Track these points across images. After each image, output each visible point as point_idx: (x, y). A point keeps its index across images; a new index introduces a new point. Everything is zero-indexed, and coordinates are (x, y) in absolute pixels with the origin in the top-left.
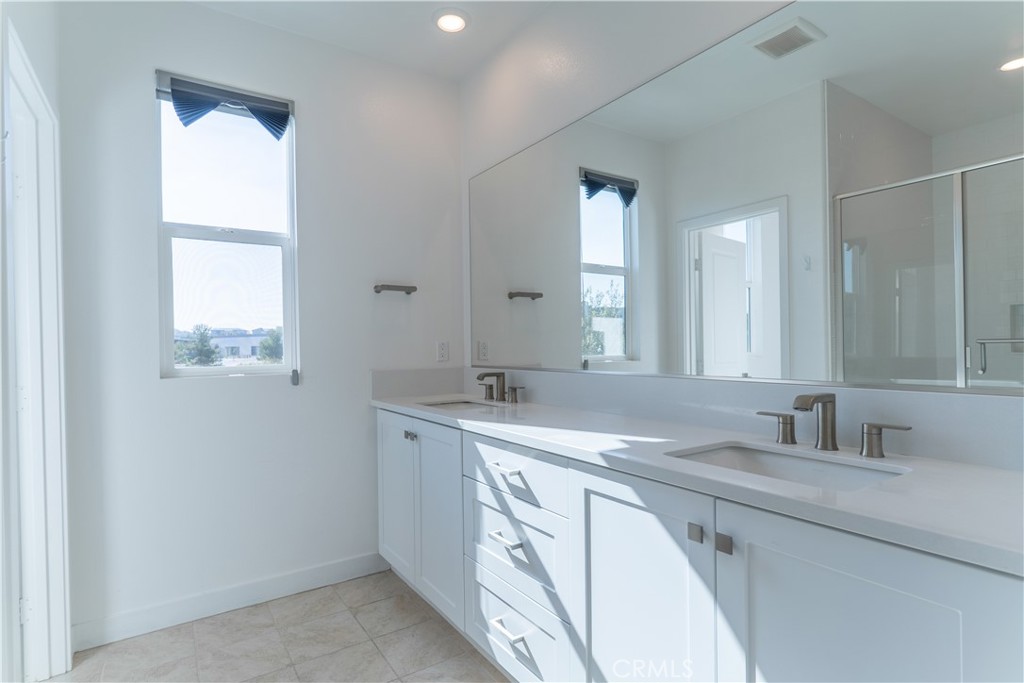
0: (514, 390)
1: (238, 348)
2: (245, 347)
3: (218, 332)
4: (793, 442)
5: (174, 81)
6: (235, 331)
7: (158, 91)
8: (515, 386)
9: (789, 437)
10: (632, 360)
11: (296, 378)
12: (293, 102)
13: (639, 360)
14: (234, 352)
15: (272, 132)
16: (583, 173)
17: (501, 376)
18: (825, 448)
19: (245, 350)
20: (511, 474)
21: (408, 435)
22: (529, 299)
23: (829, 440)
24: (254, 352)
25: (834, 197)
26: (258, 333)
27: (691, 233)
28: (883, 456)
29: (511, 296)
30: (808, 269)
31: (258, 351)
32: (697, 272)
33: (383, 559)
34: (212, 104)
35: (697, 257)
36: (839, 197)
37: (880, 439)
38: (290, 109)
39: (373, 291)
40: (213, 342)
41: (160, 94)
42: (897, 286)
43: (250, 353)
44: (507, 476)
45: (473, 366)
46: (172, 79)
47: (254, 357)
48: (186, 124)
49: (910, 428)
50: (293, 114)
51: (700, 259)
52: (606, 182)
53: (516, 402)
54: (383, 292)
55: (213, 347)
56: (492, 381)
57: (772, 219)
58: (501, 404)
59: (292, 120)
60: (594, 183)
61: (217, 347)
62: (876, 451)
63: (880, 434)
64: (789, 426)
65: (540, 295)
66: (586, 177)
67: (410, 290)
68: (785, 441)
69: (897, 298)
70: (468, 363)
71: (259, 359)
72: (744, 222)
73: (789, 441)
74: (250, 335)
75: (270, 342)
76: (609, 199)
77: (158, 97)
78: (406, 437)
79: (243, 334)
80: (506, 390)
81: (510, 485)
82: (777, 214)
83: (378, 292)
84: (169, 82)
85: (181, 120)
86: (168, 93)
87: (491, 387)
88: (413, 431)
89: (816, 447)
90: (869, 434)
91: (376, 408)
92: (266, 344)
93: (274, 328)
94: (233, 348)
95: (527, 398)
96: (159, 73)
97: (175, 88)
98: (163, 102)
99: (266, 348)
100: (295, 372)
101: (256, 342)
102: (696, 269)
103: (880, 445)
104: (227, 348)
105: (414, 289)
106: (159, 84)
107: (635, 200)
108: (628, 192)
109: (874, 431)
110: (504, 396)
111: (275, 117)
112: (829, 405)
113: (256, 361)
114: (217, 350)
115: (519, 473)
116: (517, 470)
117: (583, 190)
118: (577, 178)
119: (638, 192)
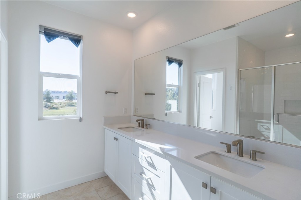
0: (147, 125)
1: (59, 97)
2: (61, 96)
3: (53, 91)
4: (230, 152)
5: (45, 29)
6: (58, 91)
7: (40, 31)
8: (147, 123)
9: (229, 151)
10: (180, 112)
11: (81, 120)
12: (82, 36)
13: (181, 112)
14: (58, 98)
15: (75, 45)
16: (168, 58)
17: (143, 120)
18: (239, 156)
19: (61, 97)
20: (148, 157)
21: (115, 138)
22: (151, 95)
23: (241, 154)
24: (64, 98)
25: (239, 69)
26: (65, 92)
27: (198, 76)
28: (256, 160)
29: (146, 94)
30: (231, 89)
31: (65, 98)
32: (199, 87)
33: (106, 173)
34: (57, 36)
35: (199, 83)
36: (240, 70)
37: (256, 155)
38: (81, 38)
39: (105, 93)
40: (51, 95)
41: (41, 33)
42: (253, 90)
43: (63, 98)
44: (146, 158)
45: (134, 115)
46: (44, 28)
47: (64, 100)
48: (48, 42)
49: (264, 153)
50: (82, 40)
51: (200, 83)
52: (174, 61)
53: (147, 128)
54: (108, 94)
55: (51, 96)
56: (140, 121)
57: (221, 74)
58: (142, 129)
59: (82, 41)
60: (171, 61)
61: (52, 96)
62: (254, 159)
63: (256, 154)
64: (229, 148)
65: (154, 94)
66: (168, 59)
67: (116, 93)
68: (228, 152)
69: (253, 93)
70: (132, 114)
71: (65, 100)
72: (212, 74)
73: (229, 152)
74: (63, 93)
75: (69, 95)
76: (175, 65)
77: (40, 33)
78: (114, 139)
79: (60, 92)
80: (144, 124)
81: (147, 161)
82: (223, 73)
83: (106, 93)
84: (43, 29)
85: (47, 41)
86: (43, 32)
87: (140, 123)
88: (116, 138)
89: (237, 155)
90: (253, 154)
91: (105, 128)
92: (68, 96)
93: (70, 91)
94: (57, 97)
95: (150, 127)
96: (40, 26)
97: (45, 31)
98: (41, 35)
99: (67, 97)
100: (80, 118)
101: (65, 95)
102: (198, 86)
103: (256, 157)
104: (56, 96)
105: (117, 93)
106: (40, 30)
107: (182, 66)
108: (180, 64)
109: (254, 153)
110: (143, 126)
111: (76, 40)
112: (241, 144)
113: (65, 101)
114: (52, 98)
115: (150, 157)
116: (149, 156)
117: (167, 63)
118: (166, 59)
119: (183, 63)
